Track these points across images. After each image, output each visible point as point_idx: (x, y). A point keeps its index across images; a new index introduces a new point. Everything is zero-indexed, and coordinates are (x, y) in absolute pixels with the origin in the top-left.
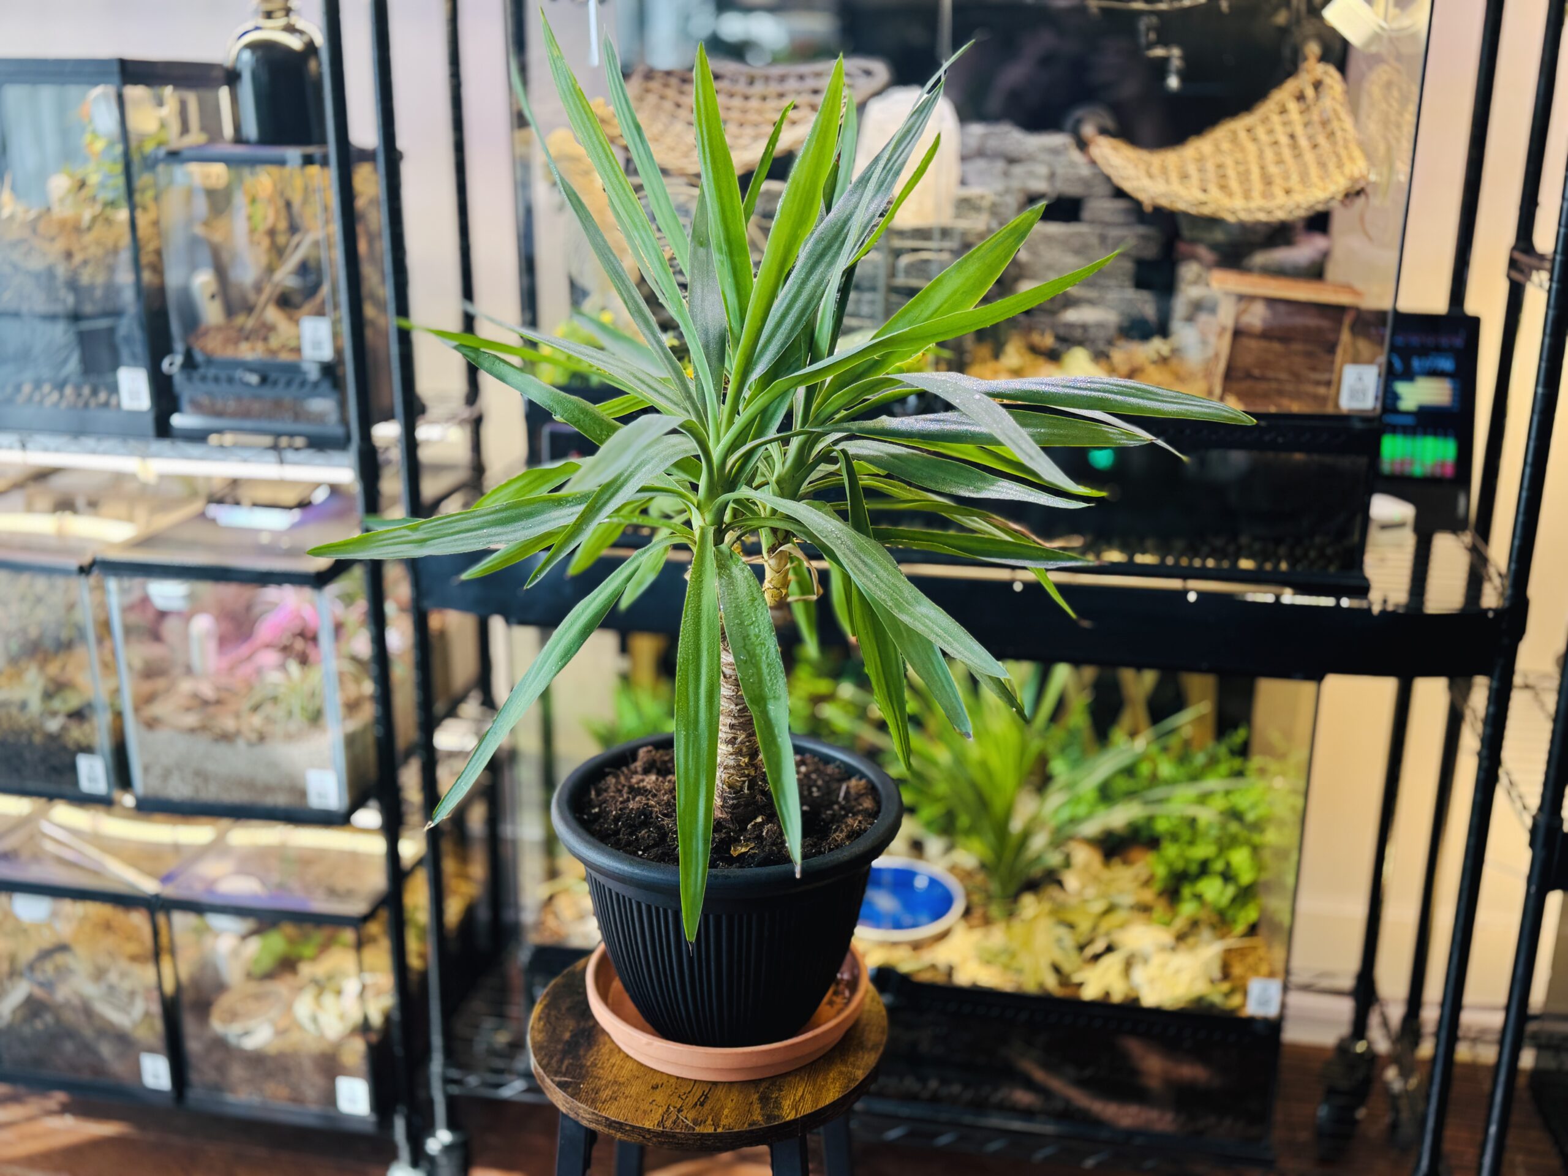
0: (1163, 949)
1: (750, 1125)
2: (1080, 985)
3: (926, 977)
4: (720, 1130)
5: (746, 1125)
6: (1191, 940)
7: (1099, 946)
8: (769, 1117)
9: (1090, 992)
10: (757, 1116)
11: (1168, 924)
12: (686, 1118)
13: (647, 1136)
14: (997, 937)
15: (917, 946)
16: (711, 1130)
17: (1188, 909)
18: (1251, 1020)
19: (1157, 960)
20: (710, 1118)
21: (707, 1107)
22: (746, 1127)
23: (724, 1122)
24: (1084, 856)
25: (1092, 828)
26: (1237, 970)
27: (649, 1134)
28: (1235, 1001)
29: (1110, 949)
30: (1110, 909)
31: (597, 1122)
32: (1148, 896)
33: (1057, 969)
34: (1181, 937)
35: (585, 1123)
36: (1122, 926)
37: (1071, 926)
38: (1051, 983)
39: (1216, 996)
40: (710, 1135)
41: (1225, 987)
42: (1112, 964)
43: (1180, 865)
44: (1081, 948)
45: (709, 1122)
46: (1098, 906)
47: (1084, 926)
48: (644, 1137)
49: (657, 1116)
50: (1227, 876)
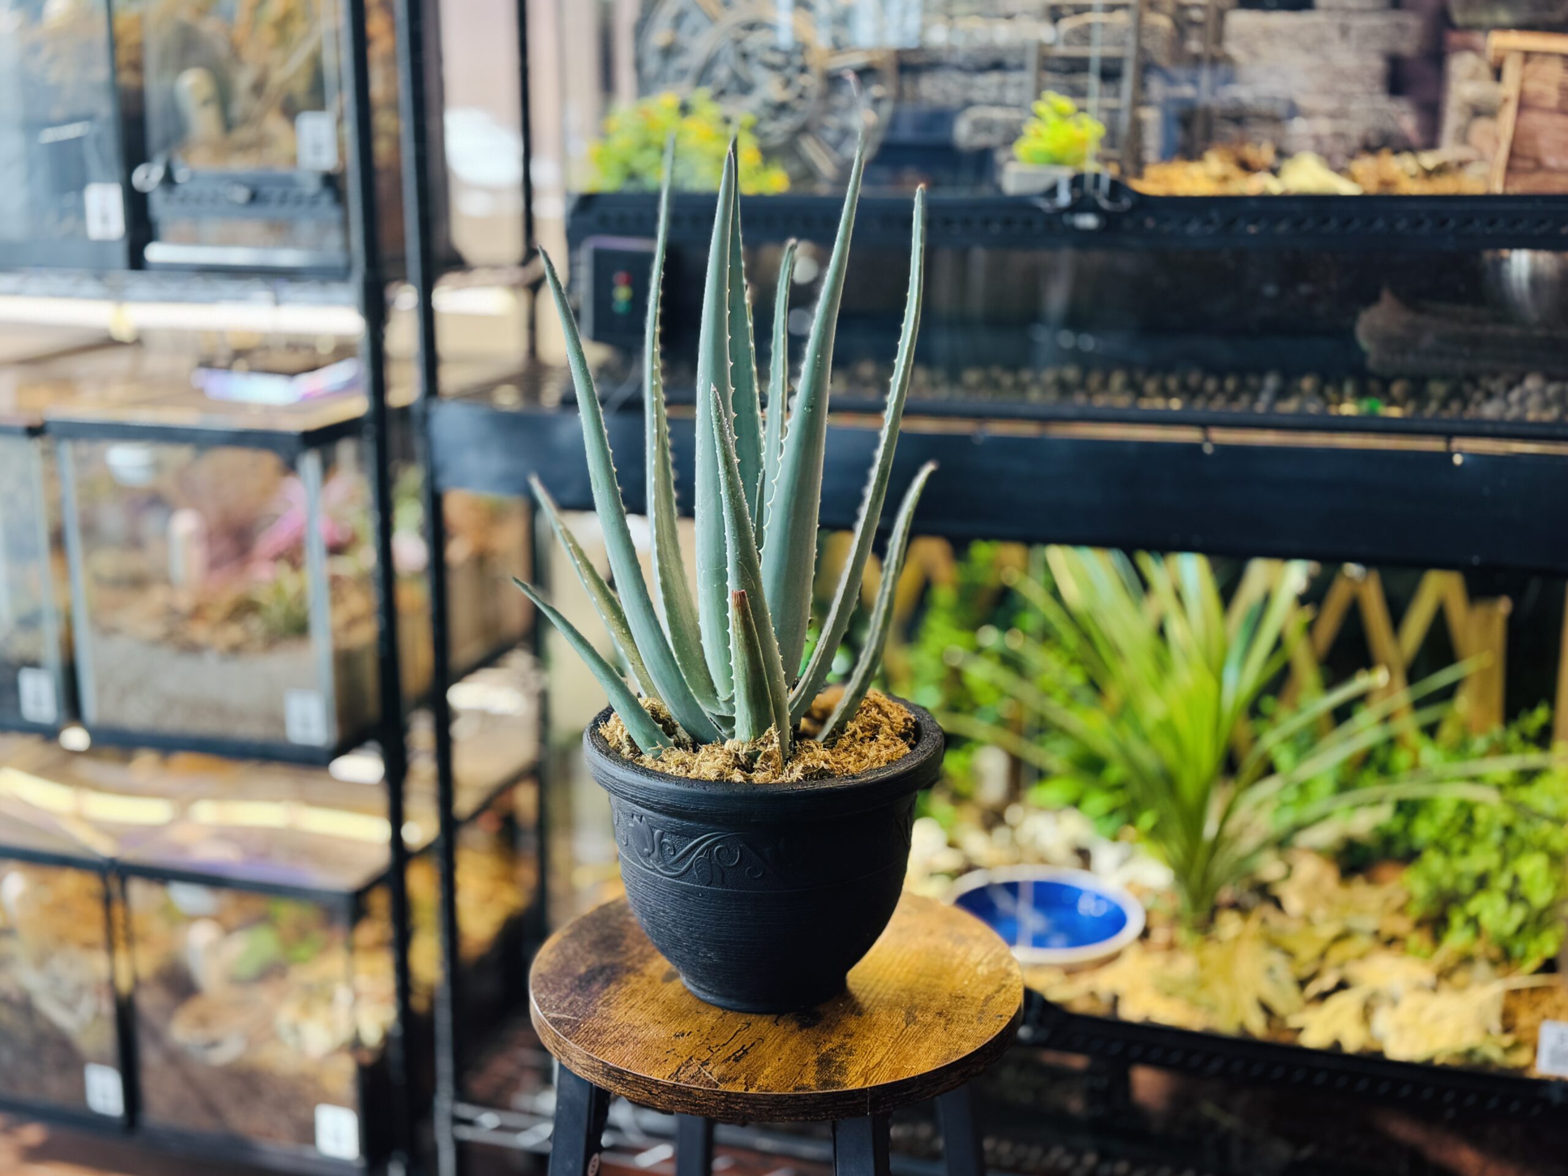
0: (1419, 987)
1: (796, 1089)
2: (1300, 1030)
3: (1082, 1007)
4: (752, 1091)
5: (791, 1089)
6: (1459, 977)
7: (1328, 981)
8: (826, 1083)
9: (1314, 1038)
10: (810, 1080)
11: (1428, 956)
12: (710, 1073)
13: (655, 1091)
14: (1185, 966)
15: (1071, 971)
16: (740, 1089)
17: (1457, 939)
18: (1543, 1083)
19: (1409, 1002)
20: (743, 1076)
21: (743, 1063)
22: (790, 1091)
23: (761, 1082)
24: (1309, 868)
25: (1325, 835)
26: (1524, 1019)
27: (657, 1089)
28: (1521, 1058)
29: (1342, 986)
30: (1344, 936)
31: (594, 1070)
32: (1401, 926)
33: (1267, 1009)
34: (1444, 975)
35: (578, 1071)
36: (1361, 957)
37: (1290, 954)
38: (1257, 1025)
39: (1494, 1050)
40: (738, 1095)
41: (1508, 1040)
42: (1346, 1004)
43: (1447, 882)
44: (1302, 983)
45: (742, 1080)
46: (1328, 931)
47: (1307, 953)
48: (650, 1092)
49: (671, 1068)
50: (1513, 896)
